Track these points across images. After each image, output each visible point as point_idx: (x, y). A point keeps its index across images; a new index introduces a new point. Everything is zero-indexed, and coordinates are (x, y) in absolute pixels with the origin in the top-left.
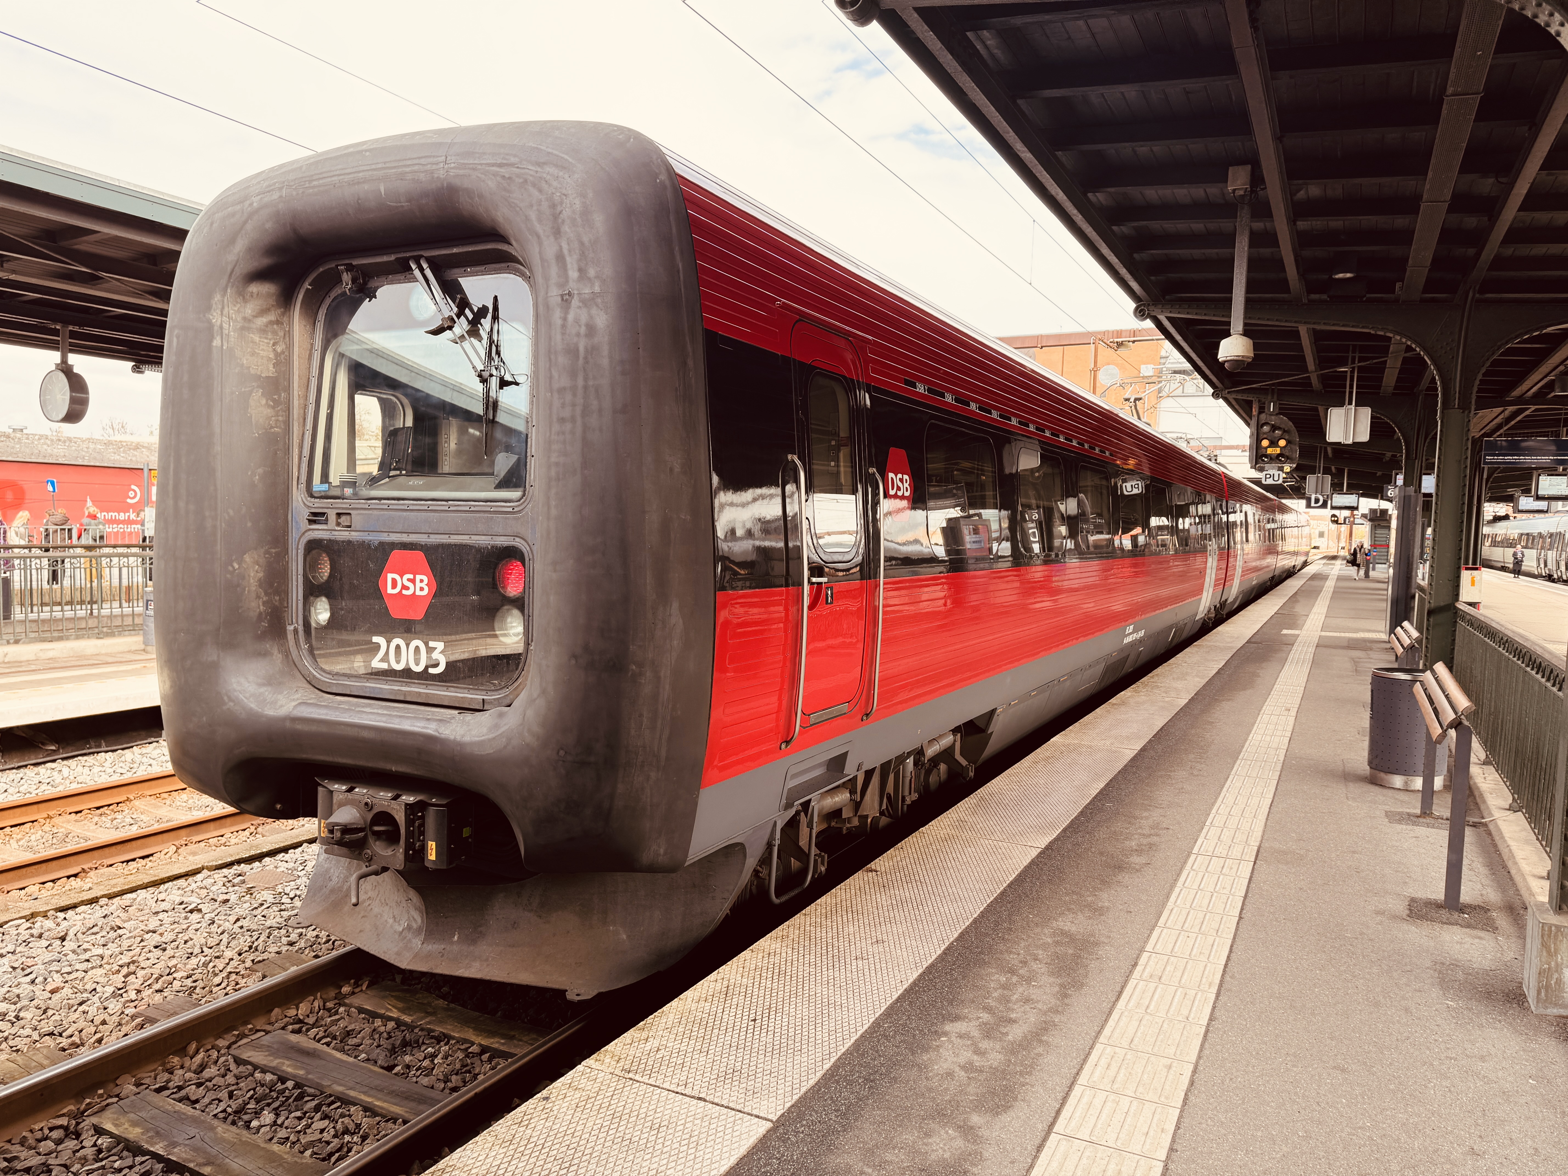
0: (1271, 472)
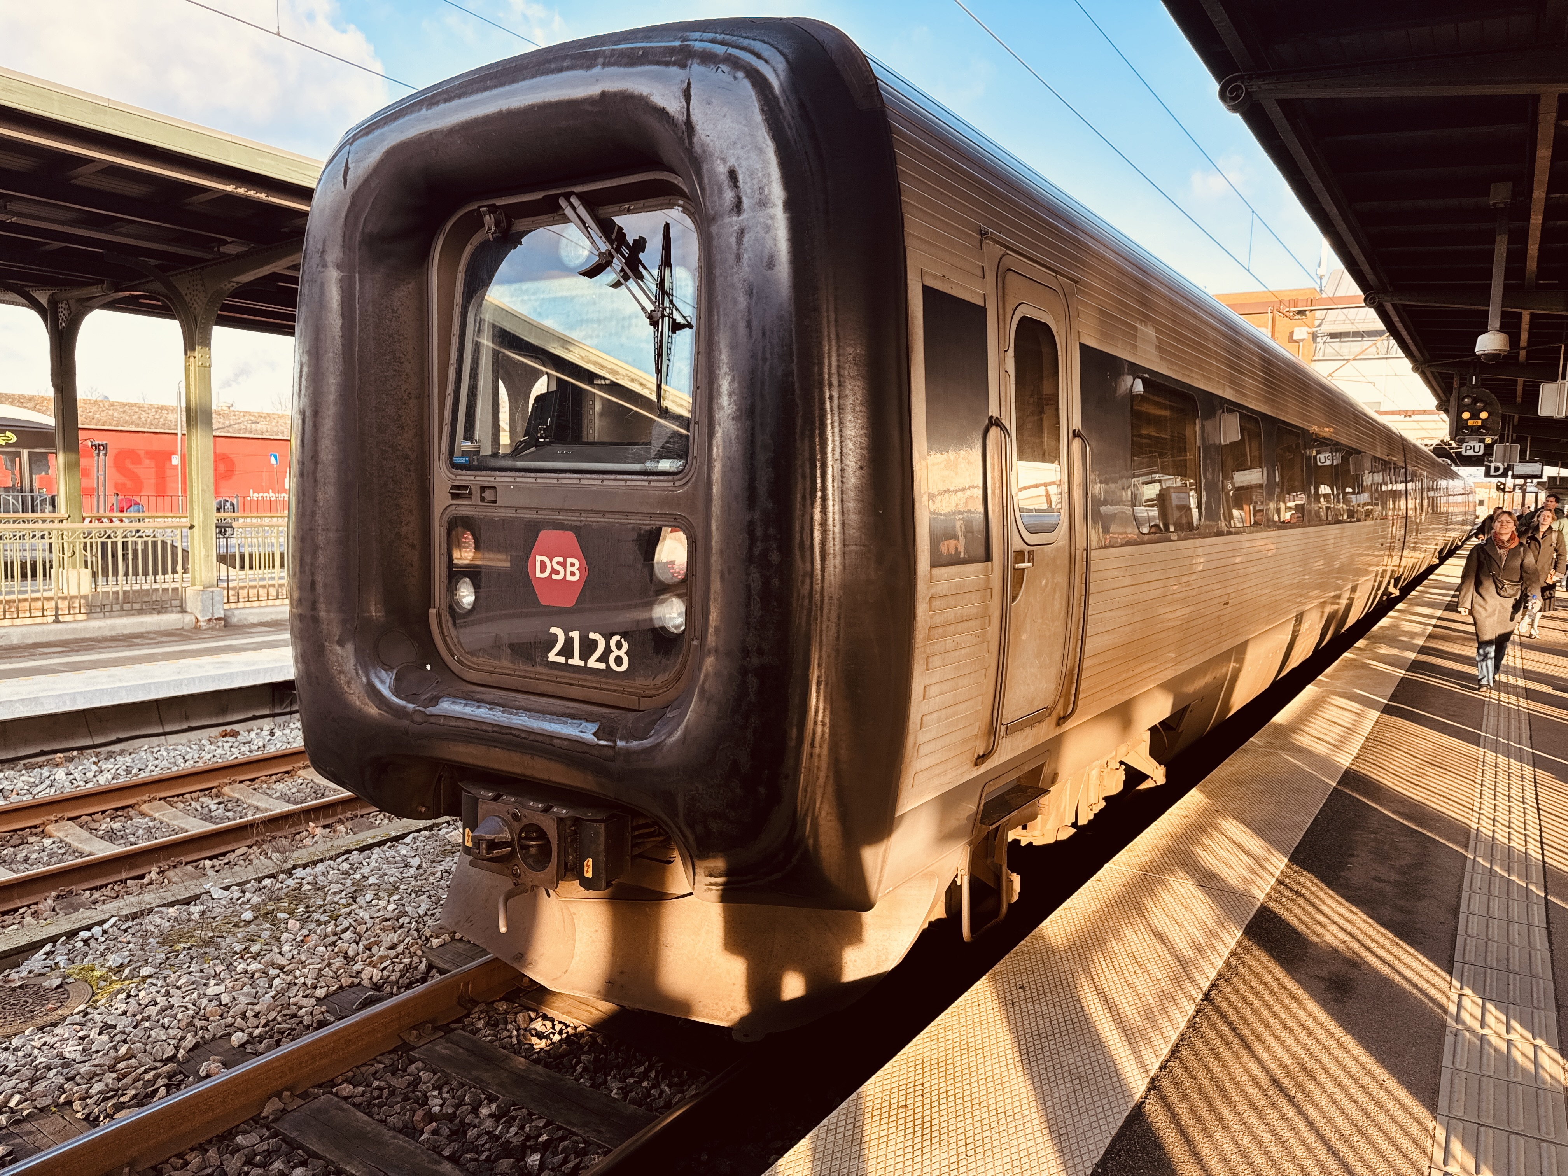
0: (1472, 444)
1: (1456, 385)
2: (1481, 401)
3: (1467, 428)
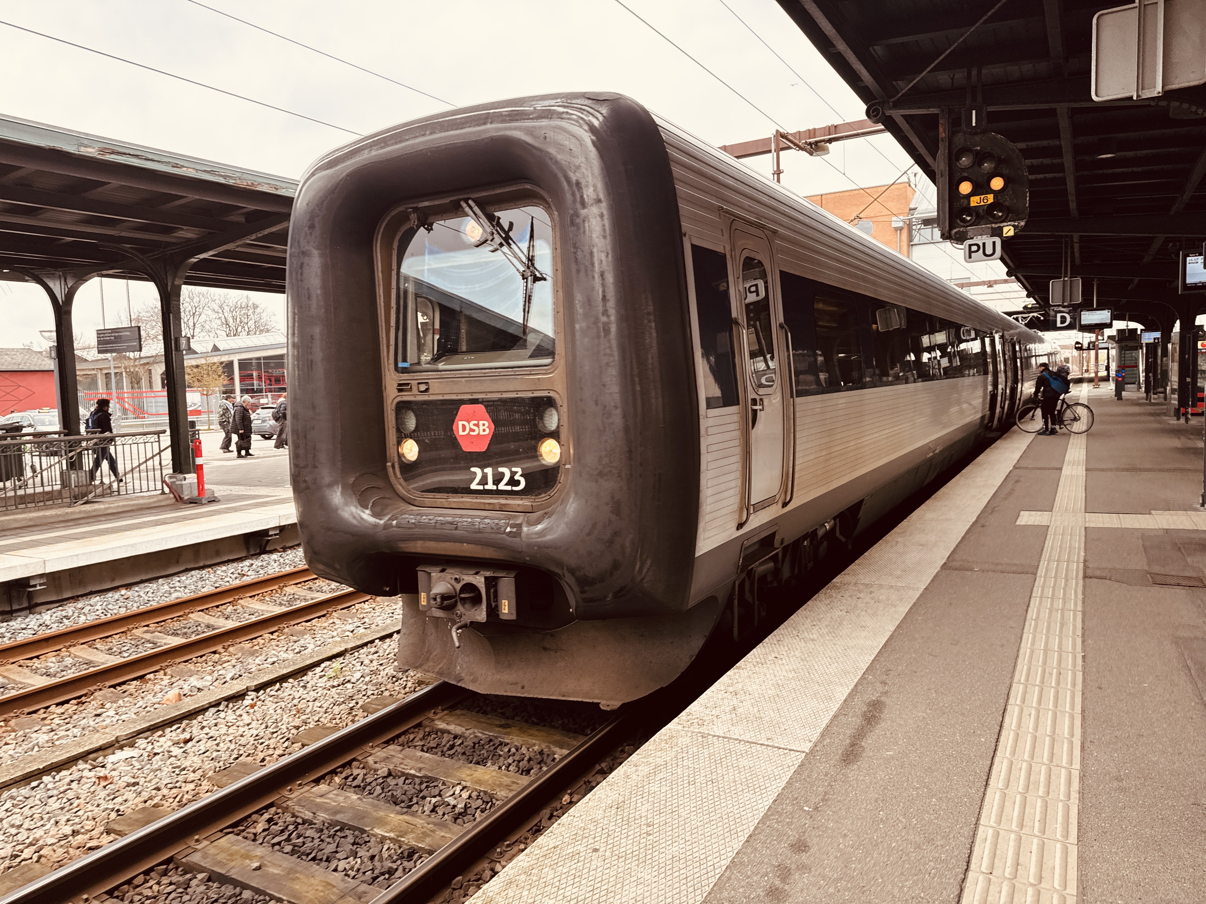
0: (979, 240)
1: (943, 131)
2: (990, 157)
3: (969, 210)
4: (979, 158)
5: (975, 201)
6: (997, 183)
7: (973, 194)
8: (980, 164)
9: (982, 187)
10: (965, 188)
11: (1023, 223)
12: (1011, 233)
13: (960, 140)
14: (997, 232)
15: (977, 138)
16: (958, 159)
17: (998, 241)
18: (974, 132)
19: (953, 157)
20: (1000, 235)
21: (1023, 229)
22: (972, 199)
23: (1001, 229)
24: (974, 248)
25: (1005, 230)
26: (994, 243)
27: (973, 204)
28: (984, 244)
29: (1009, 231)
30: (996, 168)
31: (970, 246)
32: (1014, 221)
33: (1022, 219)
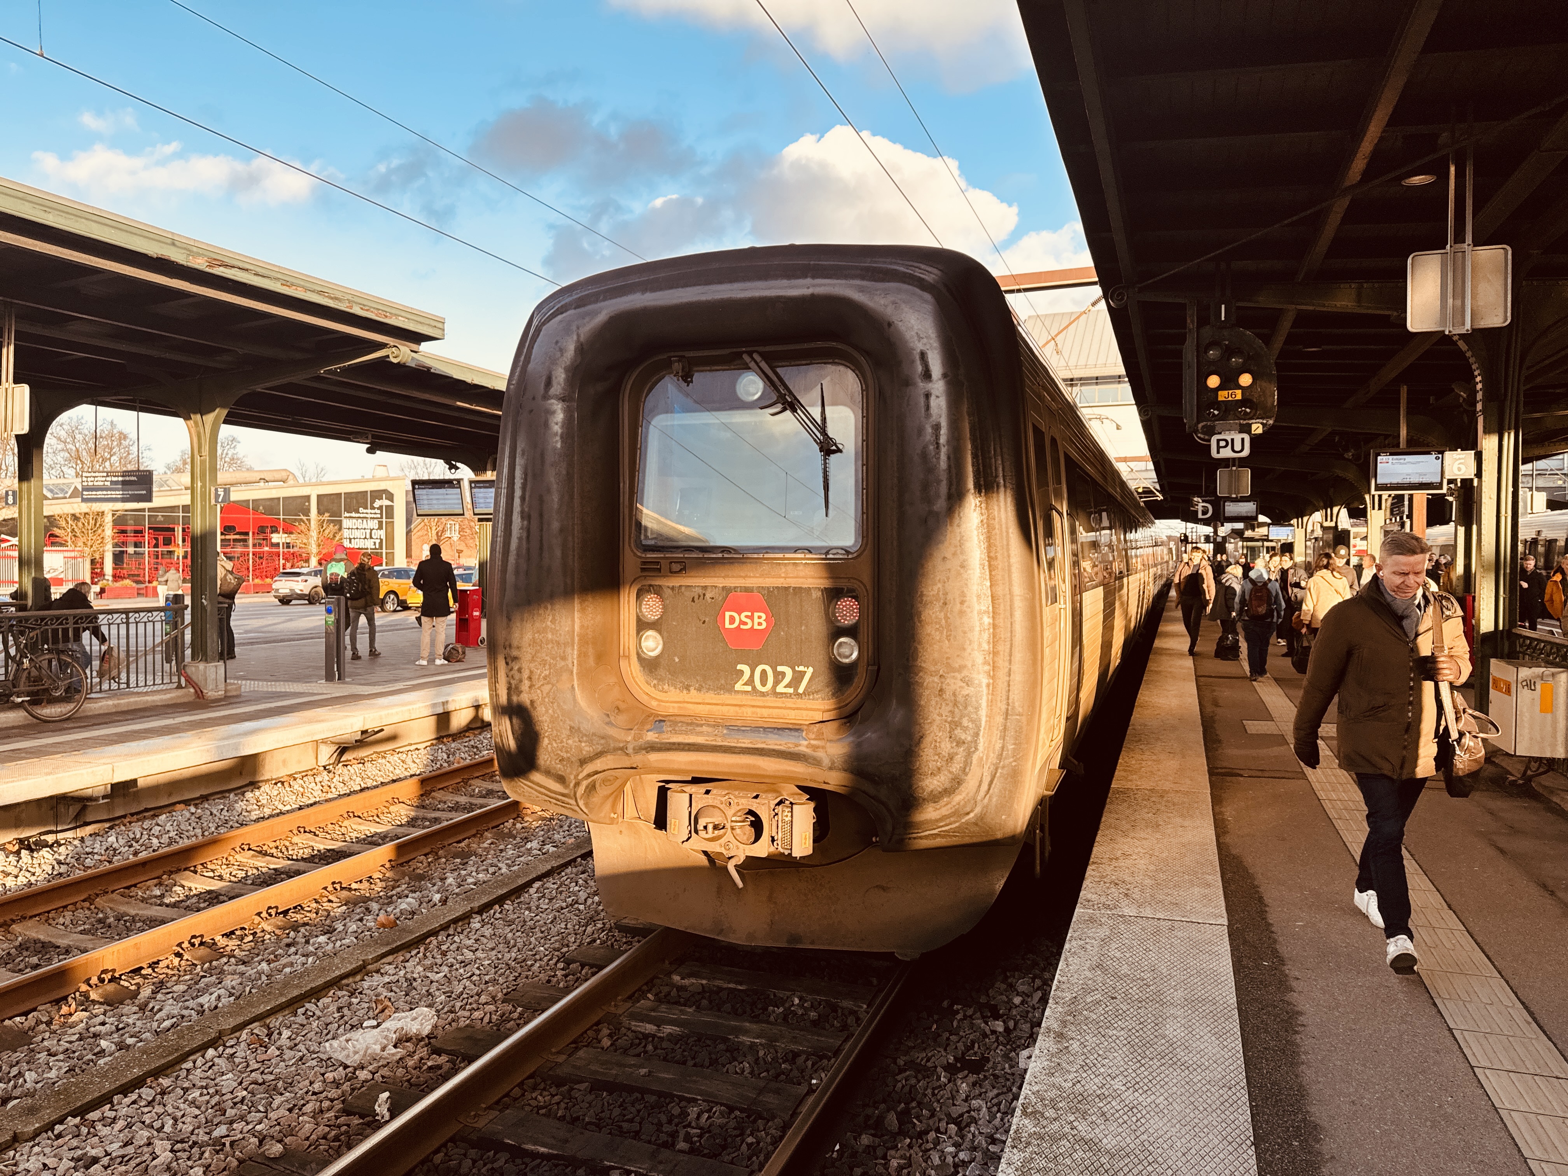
0: (1227, 435)
1: (1191, 323)
2: (1238, 352)
3: (1217, 404)
4: (1229, 352)
5: (1223, 395)
6: (1246, 380)
7: (1221, 387)
8: (1229, 359)
9: (1229, 382)
10: (1213, 381)
11: (1271, 422)
12: (1260, 431)
13: (1207, 331)
14: (1246, 429)
15: (1226, 333)
16: (1206, 352)
17: (1247, 438)
18: (1223, 326)
19: (1202, 350)
20: (1248, 431)
21: (1273, 427)
22: (1220, 393)
23: (1250, 425)
24: (1222, 444)
25: (1254, 427)
26: (1243, 440)
27: (1220, 399)
28: (1233, 440)
29: (1257, 428)
30: (1244, 363)
31: (1218, 441)
32: (1263, 418)
33: (1270, 418)
